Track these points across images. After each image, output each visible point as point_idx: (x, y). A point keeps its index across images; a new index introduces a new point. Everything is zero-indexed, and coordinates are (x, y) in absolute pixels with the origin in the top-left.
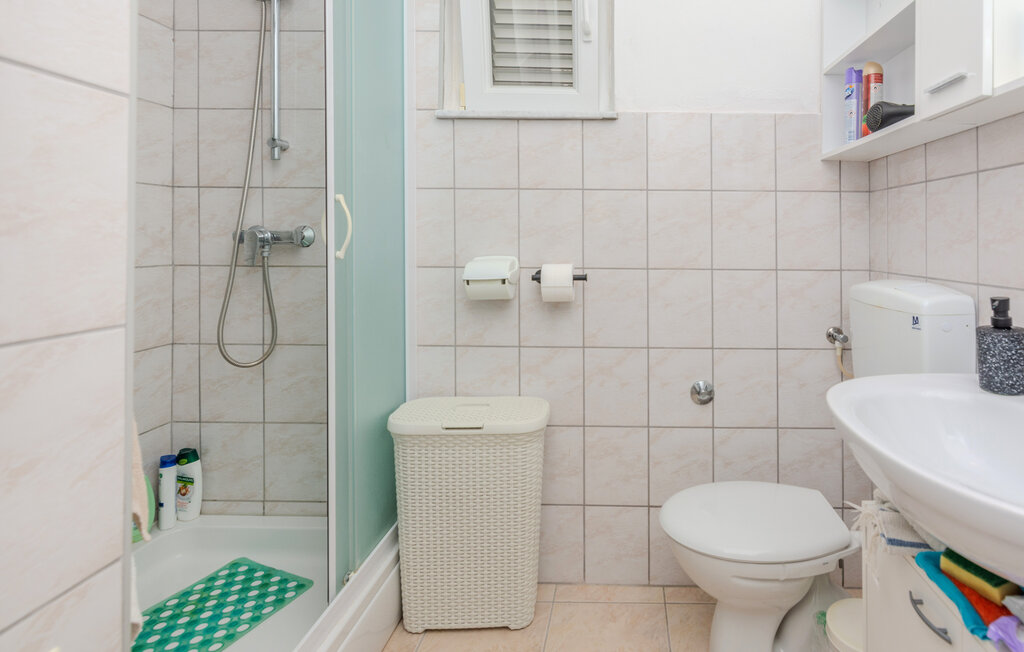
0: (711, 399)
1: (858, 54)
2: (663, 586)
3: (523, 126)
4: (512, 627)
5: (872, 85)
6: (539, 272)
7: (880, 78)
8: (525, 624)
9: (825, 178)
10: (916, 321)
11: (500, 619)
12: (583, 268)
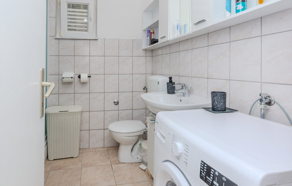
0: (118, 104)
1: (150, 27)
2: (107, 147)
3: (76, 41)
4: (74, 157)
5: (152, 34)
6: (80, 75)
7: (153, 33)
8: (77, 156)
9: (143, 53)
10: (158, 83)
11: (71, 155)
12: (90, 74)
